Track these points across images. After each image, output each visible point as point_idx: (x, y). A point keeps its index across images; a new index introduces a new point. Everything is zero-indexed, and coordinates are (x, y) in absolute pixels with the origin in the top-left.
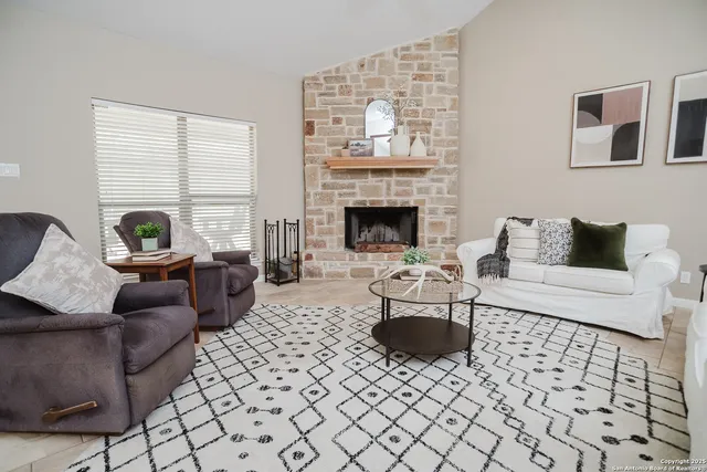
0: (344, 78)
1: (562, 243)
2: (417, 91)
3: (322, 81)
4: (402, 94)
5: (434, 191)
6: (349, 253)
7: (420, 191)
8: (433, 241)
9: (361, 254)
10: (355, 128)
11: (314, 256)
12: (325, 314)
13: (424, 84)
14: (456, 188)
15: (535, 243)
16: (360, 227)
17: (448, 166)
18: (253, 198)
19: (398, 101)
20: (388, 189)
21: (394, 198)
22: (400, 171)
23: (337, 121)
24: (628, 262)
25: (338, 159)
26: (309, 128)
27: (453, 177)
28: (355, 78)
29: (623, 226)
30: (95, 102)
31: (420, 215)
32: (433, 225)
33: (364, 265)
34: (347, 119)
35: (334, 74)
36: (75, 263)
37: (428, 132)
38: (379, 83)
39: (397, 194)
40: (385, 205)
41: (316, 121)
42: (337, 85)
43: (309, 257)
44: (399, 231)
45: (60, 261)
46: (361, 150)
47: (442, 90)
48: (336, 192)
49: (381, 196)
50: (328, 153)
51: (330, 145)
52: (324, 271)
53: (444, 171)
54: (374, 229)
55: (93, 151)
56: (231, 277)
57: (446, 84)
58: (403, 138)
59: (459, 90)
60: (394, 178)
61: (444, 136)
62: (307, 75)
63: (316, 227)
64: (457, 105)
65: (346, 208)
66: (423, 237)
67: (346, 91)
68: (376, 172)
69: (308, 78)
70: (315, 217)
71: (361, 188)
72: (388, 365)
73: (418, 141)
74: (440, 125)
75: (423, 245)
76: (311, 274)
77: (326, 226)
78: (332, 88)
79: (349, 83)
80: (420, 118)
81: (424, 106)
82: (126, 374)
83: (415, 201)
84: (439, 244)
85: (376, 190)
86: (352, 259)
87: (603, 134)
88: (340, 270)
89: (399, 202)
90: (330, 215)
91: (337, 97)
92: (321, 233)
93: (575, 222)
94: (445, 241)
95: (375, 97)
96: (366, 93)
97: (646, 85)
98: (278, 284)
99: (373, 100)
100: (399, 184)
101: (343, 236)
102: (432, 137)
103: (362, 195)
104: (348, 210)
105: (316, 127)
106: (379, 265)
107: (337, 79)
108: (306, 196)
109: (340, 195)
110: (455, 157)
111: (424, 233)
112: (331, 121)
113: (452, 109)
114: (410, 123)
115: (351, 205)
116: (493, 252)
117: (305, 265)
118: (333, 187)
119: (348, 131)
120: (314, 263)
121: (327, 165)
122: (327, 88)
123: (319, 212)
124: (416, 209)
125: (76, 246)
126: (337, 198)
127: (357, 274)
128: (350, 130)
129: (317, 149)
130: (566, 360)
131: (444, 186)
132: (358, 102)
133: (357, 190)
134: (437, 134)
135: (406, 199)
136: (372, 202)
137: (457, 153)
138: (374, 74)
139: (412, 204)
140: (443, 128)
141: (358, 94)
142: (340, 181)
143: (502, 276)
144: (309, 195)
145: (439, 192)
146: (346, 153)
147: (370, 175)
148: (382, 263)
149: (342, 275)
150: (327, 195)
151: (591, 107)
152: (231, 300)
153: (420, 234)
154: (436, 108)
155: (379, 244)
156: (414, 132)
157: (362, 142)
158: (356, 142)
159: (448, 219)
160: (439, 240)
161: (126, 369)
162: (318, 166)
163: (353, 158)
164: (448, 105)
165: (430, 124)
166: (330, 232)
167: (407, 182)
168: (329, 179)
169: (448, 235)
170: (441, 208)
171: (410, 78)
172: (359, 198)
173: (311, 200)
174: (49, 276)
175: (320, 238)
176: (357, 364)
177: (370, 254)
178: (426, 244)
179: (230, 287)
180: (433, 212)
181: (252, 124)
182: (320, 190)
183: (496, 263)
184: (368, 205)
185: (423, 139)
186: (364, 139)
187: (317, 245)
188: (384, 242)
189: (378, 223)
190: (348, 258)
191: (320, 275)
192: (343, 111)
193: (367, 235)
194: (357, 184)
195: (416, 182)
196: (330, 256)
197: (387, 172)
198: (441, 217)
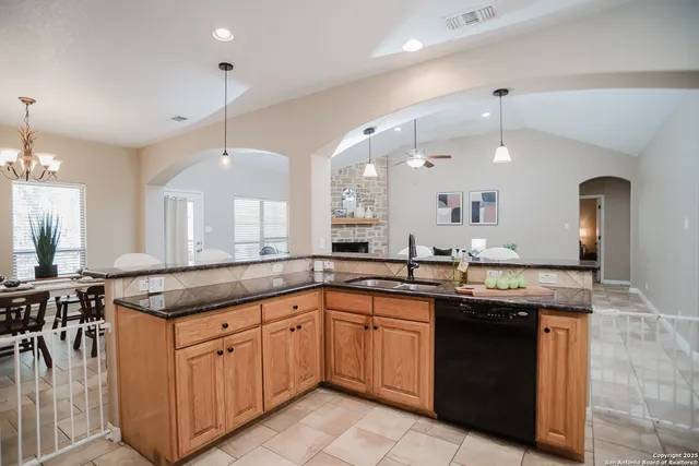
2: (367, 185)
4: (360, 186)
5: (376, 234)
7: (373, 234)
10: (337, 203)
13: (371, 182)
14: (387, 232)
17: (382, 222)
18: (288, 239)
19: (358, 190)
20: (354, 233)
21: (357, 238)
22: (360, 225)
27: (386, 227)
28: (337, 178)
29: (451, 250)
31: (369, 246)
32: (376, 251)
34: (333, 198)
37: (373, 205)
38: (349, 181)
39: (358, 236)
40: (352, 241)
46: (340, 214)
47: (379, 185)
49: (350, 237)
53: (381, 224)
55: (233, 219)
57: (381, 182)
58: (362, 208)
59: (387, 185)
60: (357, 228)
61: (380, 207)
64: (387, 192)
71: (340, 233)
73: (368, 210)
74: (379, 201)
79: (334, 180)
80: (369, 198)
81: (371, 193)
83: (367, 239)
85: (347, 234)
87: (448, 211)
89: (359, 240)
93: (435, 249)
96: (342, 186)
97: (462, 193)
99: (346, 189)
100: (359, 231)
102: (375, 208)
103: (341, 237)
104: (333, 244)
110: (387, 217)
113: (384, 193)
114: (364, 201)
115: (335, 242)
124: (367, 243)
128: (335, 204)
131: (382, 232)
132: (338, 190)
133: (338, 234)
134: (377, 206)
135: (362, 238)
136: (346, 240)
137: (387, 215)
138: (347, 176)
139: (365, 241)
140: (380, 203)
141: (339, 186)
145: (379, 234)
147: (345, 227)
151: (443, 199)
154: (376, 193)
156: (366, 205)
157: (341, 210)
158: (338, 210)
159: (383, 248)
163: (337, 219)
164: (382, 192)
165: (374, 201)
167: (363, 230)
170: (380, 242)
171: (364, 179)
172: (339, 238)
180: (376, 244)
181: (288, 202)
184: (344, 242)
185: (371, 208)
194: (338, 231)
195: (367, 230)
197: (354, 225)
198: (380, 247)
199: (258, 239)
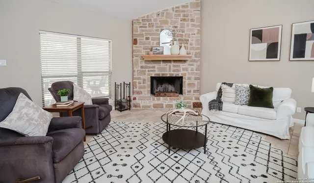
0: (151, 20)
1: (245, 96)
2: (182, 26)
3: (141, 21)
4: (176, 27)
5: (190, 69)
6: (152, 97)
7: (184, 69)
8: (189, 92)
9: (158, 98)
10: (155, 42)
11: (137, 98)
12: (142, 126)
13: (186, 23)
14: (199, 68)
15: (234, 95)
16: (157, 85)
17: (196, 59)
18: (110, 73)
19: (174, 30)
20: (170, 68)
21: (172, 73)
22: (175, 61)
23: (147, 39)
24: (274, 105)
25: (148, 56)
26: (135, 42)
27: (199, 63)
28: (155, 20)
29: (272, 89)
30: (40, 32)
31: (183, 80)
32: (189, 84)
33: (159, 102)
34: (152, 38)
35: (146, 18)
36: (31, 111)
37: (187, 44)
38: (166, 22)
39: (174, 71)
40: (168, 76)
41: (138, 38)
42: (148, 23)
43: (135, 99)
44: (174, 87)
45: (24, 111)
46: (158, 52)
47: (193, 25)
48: (147, 70)
49: (167, 71)
50: (143, 53)
51: (144, 49)
52: (141, 105)
53: (194, 61)
54: (164, 86)
56: (100, 111)
57: (195, 23)
58: (176, 47)
59: (201, 26)
60: (172, 64)
61: (194, 46)
62: (134, 18)
63: (138, 85)
64: (200, 32)
65: (151, 77)
66: (185, 90)
67: (151, 25)
68: (164, 61)
69: (135, 20)
70: (137, 81)
71: (158, 68)
72: (169, 153)
73: (183, 48)
74: (192, 40)
75: (185, 93)
76: (135, 106)
77: (142, 84)
78: (146, 24)
79: (153, 22)
80: (184, 38)
81: (185, 33)
82: (54, 163)
83: (182, 74)
84: (192, 93)
85: (164, 69)
86: (154, 100)
87: (263, 47)
88: (148, 105)
89: (174, 74)
90: (144, 80)
91: (148, 28)
92: (140, 88)
93: (251, 87)
94: (194, 91)
95: (164, 28)
96: (160, 27)
97: (280, 27)
98: (121, 111)
99: (163, 29)
100: (174, 66)
101: (150, 89)
102: (189, 46)
103: (158, 71)
105: (138, 41)
106: (165, 102)
107: (148, 20)
108: (133, 71)
109: (149, 71)
110: (199, 55)
111: (185, 88)
112: (145, 38)
113: (198, 33)
114: (179, 40)
115: (153, 76)
116: (215, 99)
117: (133, 102)
118: (146, 67)
119: (152, 43)
120: (137, 101)
121: (142, 58)
122: (143, 24)
123: (139, 78)
124: (182, 77)
125: (32, 103)
126: (147, 73)
127: (156, 106)
128: (153, 42)
129: (138, 51)
130: (248, 150)
131: (194, 67)
132: (156, 30)
133: (156, 69)
134: (191, 45)
135: (177, 73)
136: (163, 74)
137: (200, 53)
138: (164, 18)
139: (180, 75)
140: (194, 42)
141: (157, 27)
142: (149, 65)
143: (219, 110)
144: (135, 71)
145: (192, 70)
146: (151, 53)
147: (162, 63)
148: (167, 101)
149: (149, 107)
150: (143, 71)
151: (258, 35)
152: (100, 122)
153: (183, 89)
154: (191, 33)
155: (165, 93)
156: (181, 44)
157: (158, 48)
158: (155, 48)
159: (196, 82)
160: (192, 91)
161: (54, 161)
162: (139, 58)
163: (154, 55)
164: (196, 32)
165: (188, 40)
166: (144, 87)
167: (178, 65)
168: (144, 64)
169: (196, 89)
170: (193, 77)
171: (179, 20)
172: (157, 72)
173: (136, 73)
174: (20, 118)
175: (139, 90)
176: (156, 152)
177: (161, 98)
178: (186, 93)
179: (100, 116)
180: (189, 79)
181: (110, 40)
182: (139, 69)
183: (217, 104)
184: (161, 76)
185: (185, 47)
186: (159, 47)
187: (138, 93)
188: (168, 92)
189: (165, 83)
190: (152, 99)
191: (140, 107)
192: (150, 34)
193: (160, 88)
194: (156, 67)
195: (182, 65)
196: (144, 98)
197: (169, 61)
198: (193, 81)
199: (76, 73)
